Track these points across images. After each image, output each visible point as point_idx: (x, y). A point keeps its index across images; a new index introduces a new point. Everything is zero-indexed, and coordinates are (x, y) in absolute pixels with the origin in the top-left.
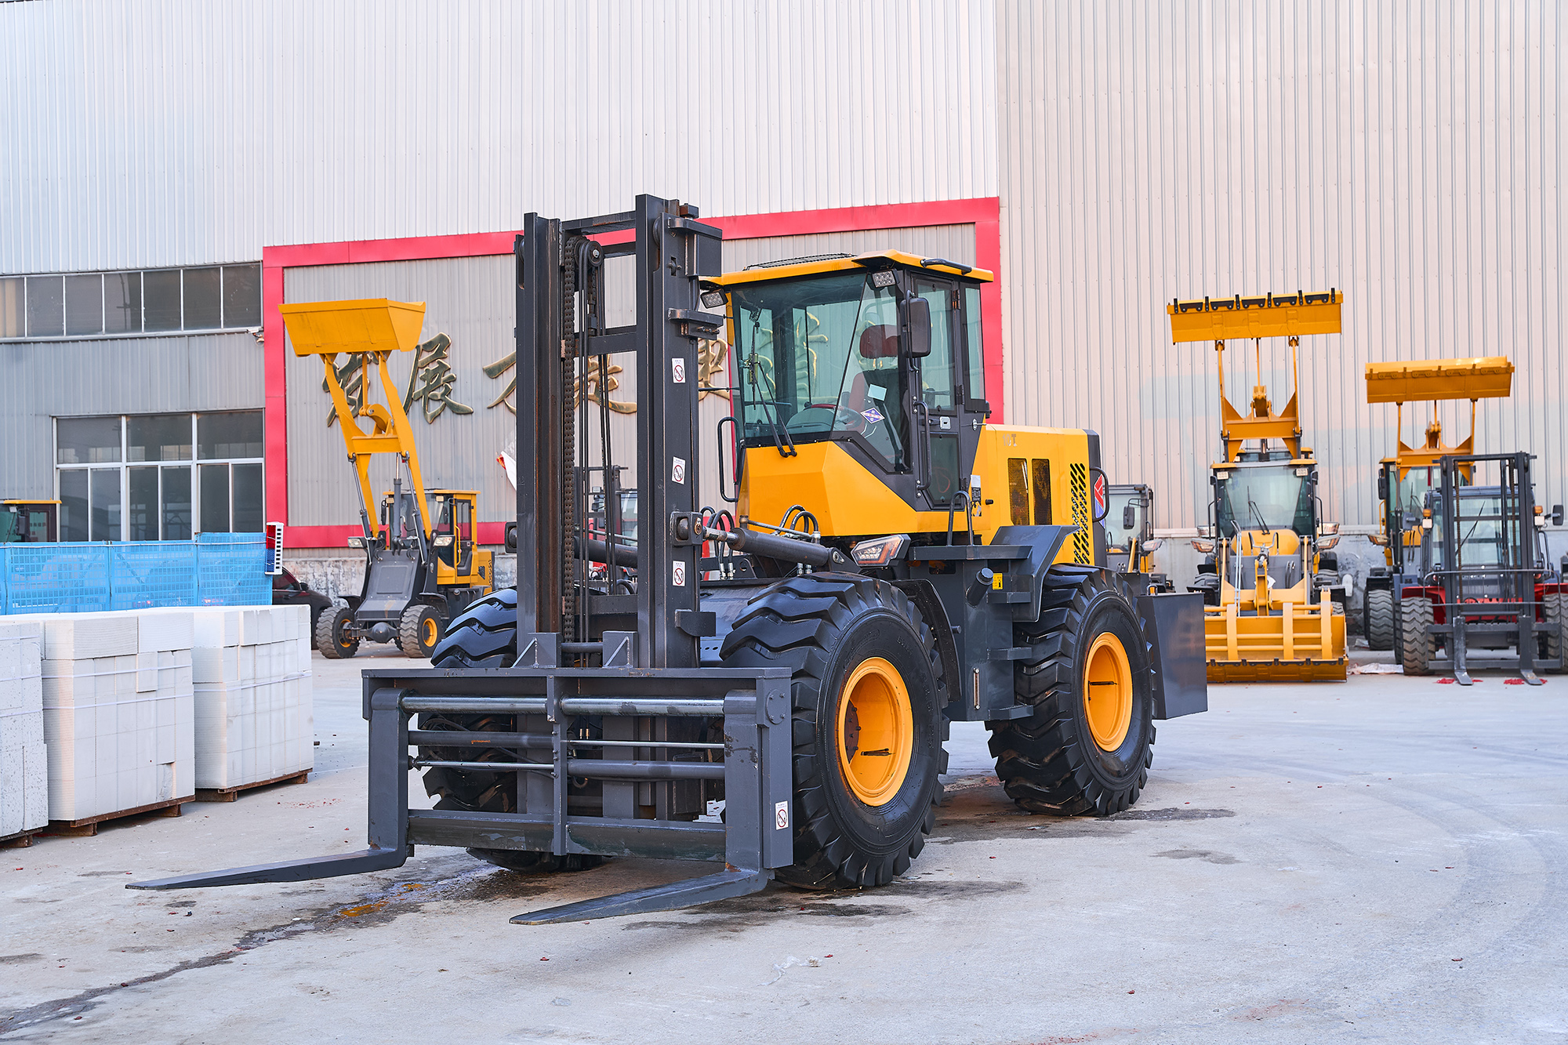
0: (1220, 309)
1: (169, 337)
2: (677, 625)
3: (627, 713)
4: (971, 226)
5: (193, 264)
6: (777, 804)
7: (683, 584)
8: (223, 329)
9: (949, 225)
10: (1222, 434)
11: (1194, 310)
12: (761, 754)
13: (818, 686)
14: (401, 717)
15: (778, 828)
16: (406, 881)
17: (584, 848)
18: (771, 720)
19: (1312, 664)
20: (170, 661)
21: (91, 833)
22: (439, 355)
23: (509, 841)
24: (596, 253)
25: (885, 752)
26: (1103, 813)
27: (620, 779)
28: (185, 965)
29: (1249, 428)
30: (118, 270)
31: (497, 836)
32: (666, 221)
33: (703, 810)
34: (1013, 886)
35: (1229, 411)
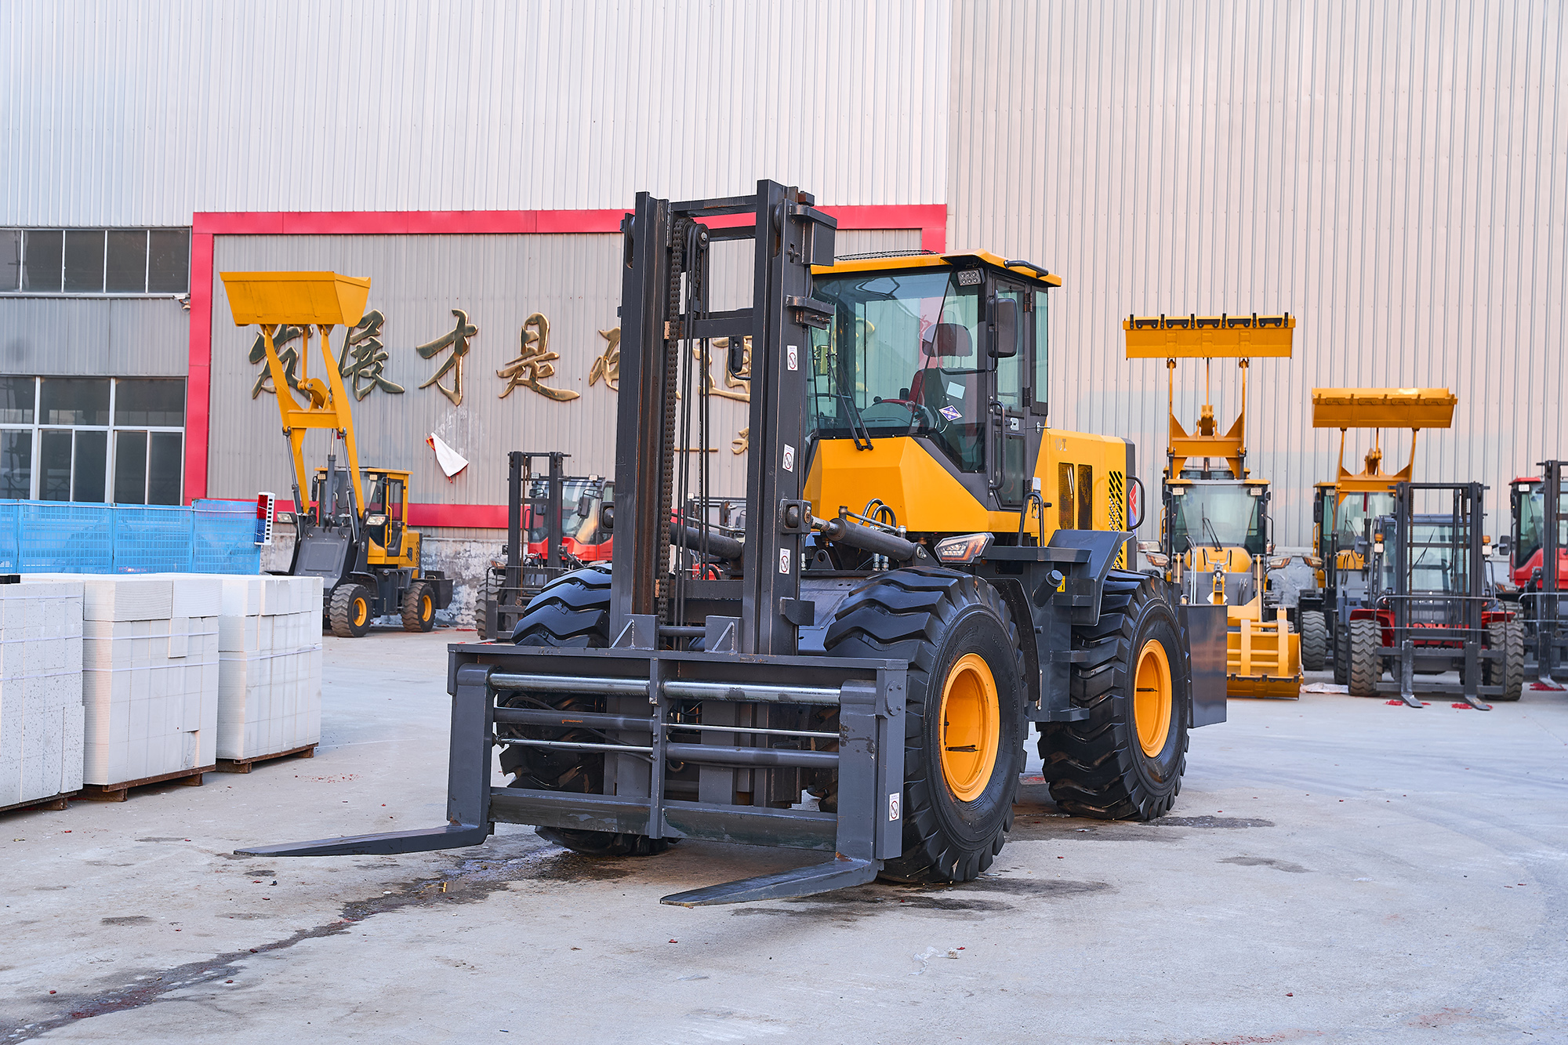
0: (1175, 327)
1: (90, 298)
2: (781, 613)
3: (734, 698)
4: (918, 232)
5: (119, 225)
6: (891, 796)
7: (788, 572)
8: (147, 294)
9: (895, 229)
10: (1168, 451)
11: (1150, 327)
12: (878, 746)
13: (926, 680)
14: (489, 693)
15: (891, 819)
16: (475, 859)
17: (681, 833)
18: (889, 712)
19: (1268, 681)
20: (199, 627)
21: (121, 799)
22: (372, 332)
23: (599, 822)
24: (704, 235)
25: (972, 748)
26: (1144, 819)
27: (720, 765)
28: (302, 935)
29: (1194, 447)
30: (38, 227)
31: (586, 816)
32: (788, 208)
33: (798, 799)
34: (1099, 887)
35: (1176, 428)
